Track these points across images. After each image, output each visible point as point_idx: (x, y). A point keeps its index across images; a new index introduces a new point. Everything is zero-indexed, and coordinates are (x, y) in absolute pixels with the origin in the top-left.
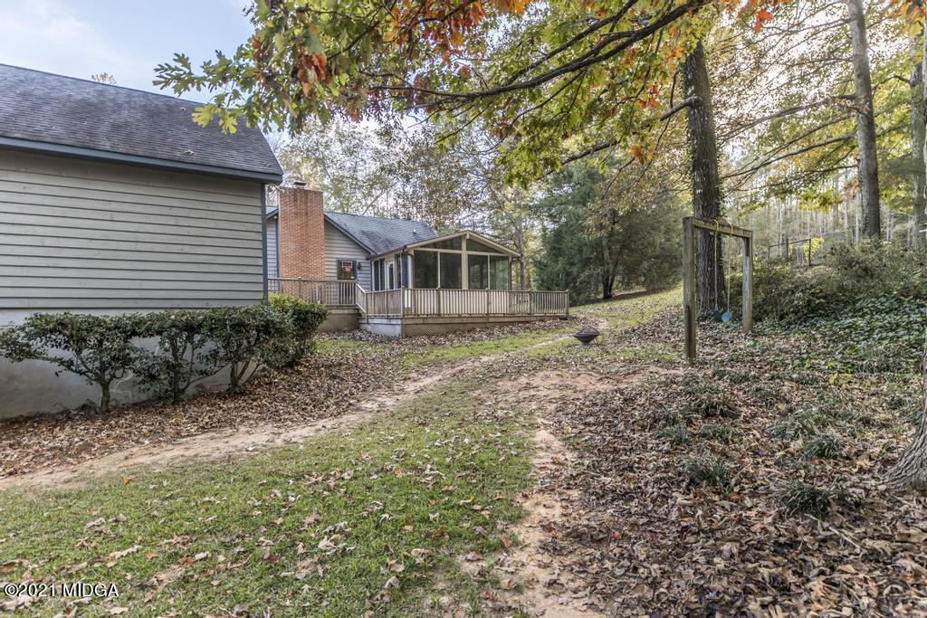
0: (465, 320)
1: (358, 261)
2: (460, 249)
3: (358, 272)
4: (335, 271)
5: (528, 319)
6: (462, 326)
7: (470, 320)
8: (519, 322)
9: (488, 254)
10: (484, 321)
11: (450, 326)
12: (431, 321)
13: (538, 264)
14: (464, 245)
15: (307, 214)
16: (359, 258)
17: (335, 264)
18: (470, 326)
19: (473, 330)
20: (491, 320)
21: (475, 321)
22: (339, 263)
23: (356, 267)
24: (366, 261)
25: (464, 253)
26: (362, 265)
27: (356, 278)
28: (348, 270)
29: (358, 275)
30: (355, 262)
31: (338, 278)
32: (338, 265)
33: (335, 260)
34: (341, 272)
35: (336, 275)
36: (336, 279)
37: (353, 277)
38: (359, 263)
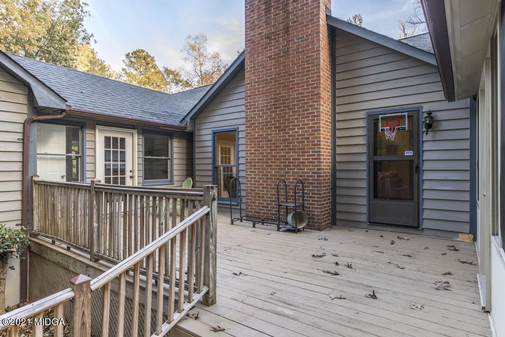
1: (426, 108)
3: (425, 137)
4: (362, 141)
16: (429, 98)
17: (364, 124)
22: (373, 120)
23: (417, 124)
24: (447, 105)
26: (440, 116)
27: (419, 152)
28: (390, 135)
29: (426, 146)
30: (414, 114)
31: (369, 158)
32: (368, 127)
33: (362, 115)
34: (375, 142)
35: (364, 150)
36: (364, 158)
37: (408, 153)
38: (430, 113)
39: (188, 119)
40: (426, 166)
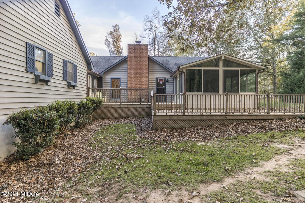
0: (205, 118)
1: (167, 78)
2: (218, 67)
3: (167, 84)
4: (155, 84)
5: (266, 118)
6: (202, 122)
7: (210, 118)
8: (256, 120)
9: (239, 69)
10: (223, 118)
11: (192, 122)
12: (176, 118)
13: (284, 75)
14: (221, 64)
15: (140, 56)
16: (167, 76)
17: (155, 80)
18: (209, 123)
19: (210, 126)
20: (229, 118)
21: (215, 118)
22: (157, 79)
23: (165, 81)
24: (170, 78)
25: (221, 69)
26: (169, 80)
27: (165, 86)
28: (161, 83)
29: (167, 85)
30: (165, 79)
31: (156, 87)
32: (156, 81)
33: (155, 78)
34: (158, 84)
35: (155, 85)
36: (155, 87)
37: (164, 87)
38: (167, 79)
39: (102, 73)
40: (167, 89)
